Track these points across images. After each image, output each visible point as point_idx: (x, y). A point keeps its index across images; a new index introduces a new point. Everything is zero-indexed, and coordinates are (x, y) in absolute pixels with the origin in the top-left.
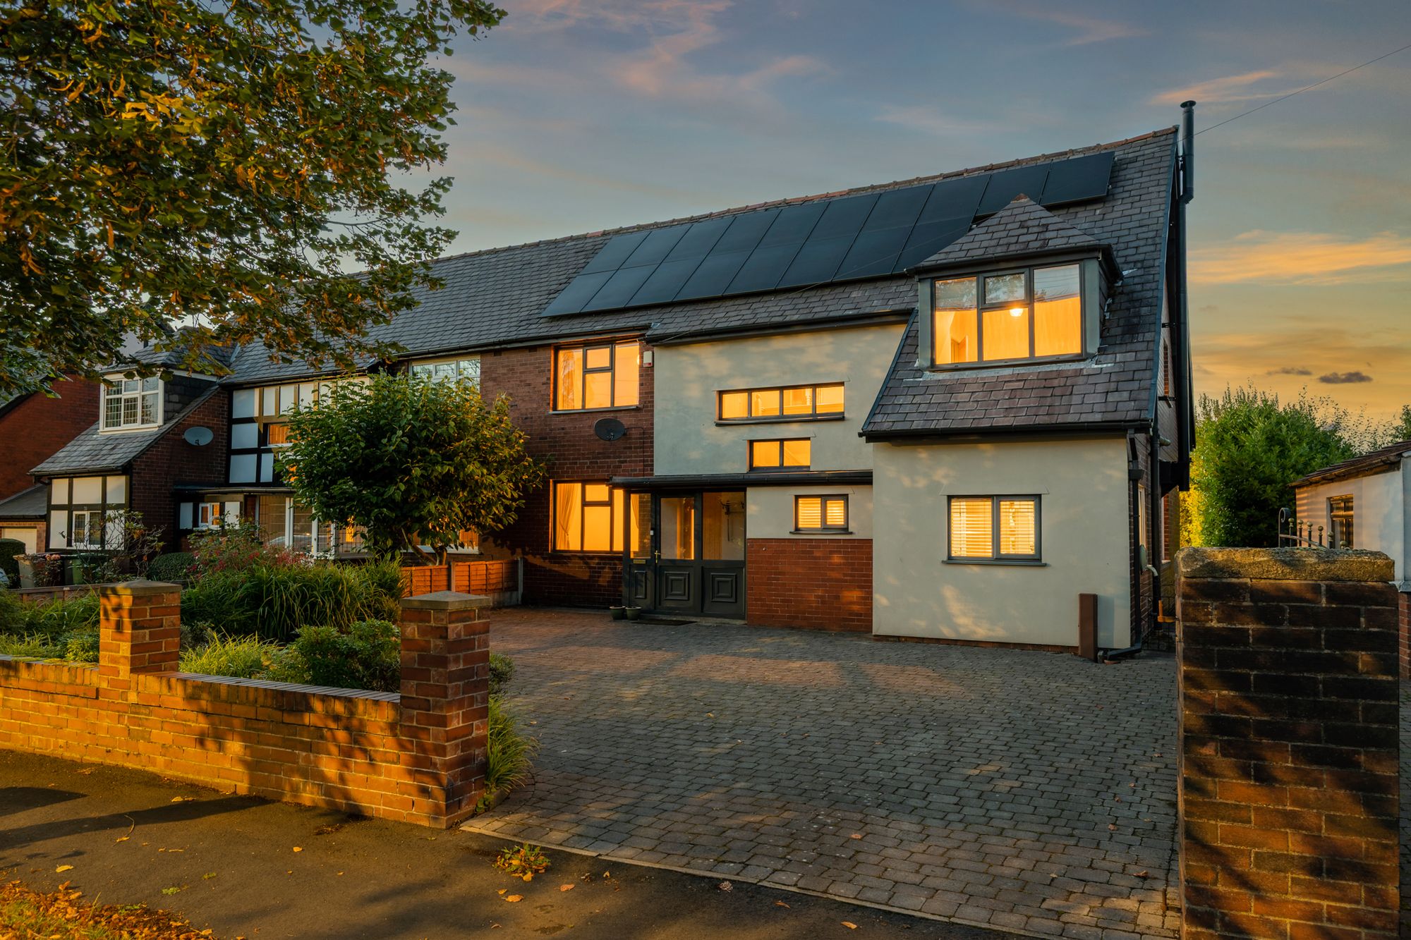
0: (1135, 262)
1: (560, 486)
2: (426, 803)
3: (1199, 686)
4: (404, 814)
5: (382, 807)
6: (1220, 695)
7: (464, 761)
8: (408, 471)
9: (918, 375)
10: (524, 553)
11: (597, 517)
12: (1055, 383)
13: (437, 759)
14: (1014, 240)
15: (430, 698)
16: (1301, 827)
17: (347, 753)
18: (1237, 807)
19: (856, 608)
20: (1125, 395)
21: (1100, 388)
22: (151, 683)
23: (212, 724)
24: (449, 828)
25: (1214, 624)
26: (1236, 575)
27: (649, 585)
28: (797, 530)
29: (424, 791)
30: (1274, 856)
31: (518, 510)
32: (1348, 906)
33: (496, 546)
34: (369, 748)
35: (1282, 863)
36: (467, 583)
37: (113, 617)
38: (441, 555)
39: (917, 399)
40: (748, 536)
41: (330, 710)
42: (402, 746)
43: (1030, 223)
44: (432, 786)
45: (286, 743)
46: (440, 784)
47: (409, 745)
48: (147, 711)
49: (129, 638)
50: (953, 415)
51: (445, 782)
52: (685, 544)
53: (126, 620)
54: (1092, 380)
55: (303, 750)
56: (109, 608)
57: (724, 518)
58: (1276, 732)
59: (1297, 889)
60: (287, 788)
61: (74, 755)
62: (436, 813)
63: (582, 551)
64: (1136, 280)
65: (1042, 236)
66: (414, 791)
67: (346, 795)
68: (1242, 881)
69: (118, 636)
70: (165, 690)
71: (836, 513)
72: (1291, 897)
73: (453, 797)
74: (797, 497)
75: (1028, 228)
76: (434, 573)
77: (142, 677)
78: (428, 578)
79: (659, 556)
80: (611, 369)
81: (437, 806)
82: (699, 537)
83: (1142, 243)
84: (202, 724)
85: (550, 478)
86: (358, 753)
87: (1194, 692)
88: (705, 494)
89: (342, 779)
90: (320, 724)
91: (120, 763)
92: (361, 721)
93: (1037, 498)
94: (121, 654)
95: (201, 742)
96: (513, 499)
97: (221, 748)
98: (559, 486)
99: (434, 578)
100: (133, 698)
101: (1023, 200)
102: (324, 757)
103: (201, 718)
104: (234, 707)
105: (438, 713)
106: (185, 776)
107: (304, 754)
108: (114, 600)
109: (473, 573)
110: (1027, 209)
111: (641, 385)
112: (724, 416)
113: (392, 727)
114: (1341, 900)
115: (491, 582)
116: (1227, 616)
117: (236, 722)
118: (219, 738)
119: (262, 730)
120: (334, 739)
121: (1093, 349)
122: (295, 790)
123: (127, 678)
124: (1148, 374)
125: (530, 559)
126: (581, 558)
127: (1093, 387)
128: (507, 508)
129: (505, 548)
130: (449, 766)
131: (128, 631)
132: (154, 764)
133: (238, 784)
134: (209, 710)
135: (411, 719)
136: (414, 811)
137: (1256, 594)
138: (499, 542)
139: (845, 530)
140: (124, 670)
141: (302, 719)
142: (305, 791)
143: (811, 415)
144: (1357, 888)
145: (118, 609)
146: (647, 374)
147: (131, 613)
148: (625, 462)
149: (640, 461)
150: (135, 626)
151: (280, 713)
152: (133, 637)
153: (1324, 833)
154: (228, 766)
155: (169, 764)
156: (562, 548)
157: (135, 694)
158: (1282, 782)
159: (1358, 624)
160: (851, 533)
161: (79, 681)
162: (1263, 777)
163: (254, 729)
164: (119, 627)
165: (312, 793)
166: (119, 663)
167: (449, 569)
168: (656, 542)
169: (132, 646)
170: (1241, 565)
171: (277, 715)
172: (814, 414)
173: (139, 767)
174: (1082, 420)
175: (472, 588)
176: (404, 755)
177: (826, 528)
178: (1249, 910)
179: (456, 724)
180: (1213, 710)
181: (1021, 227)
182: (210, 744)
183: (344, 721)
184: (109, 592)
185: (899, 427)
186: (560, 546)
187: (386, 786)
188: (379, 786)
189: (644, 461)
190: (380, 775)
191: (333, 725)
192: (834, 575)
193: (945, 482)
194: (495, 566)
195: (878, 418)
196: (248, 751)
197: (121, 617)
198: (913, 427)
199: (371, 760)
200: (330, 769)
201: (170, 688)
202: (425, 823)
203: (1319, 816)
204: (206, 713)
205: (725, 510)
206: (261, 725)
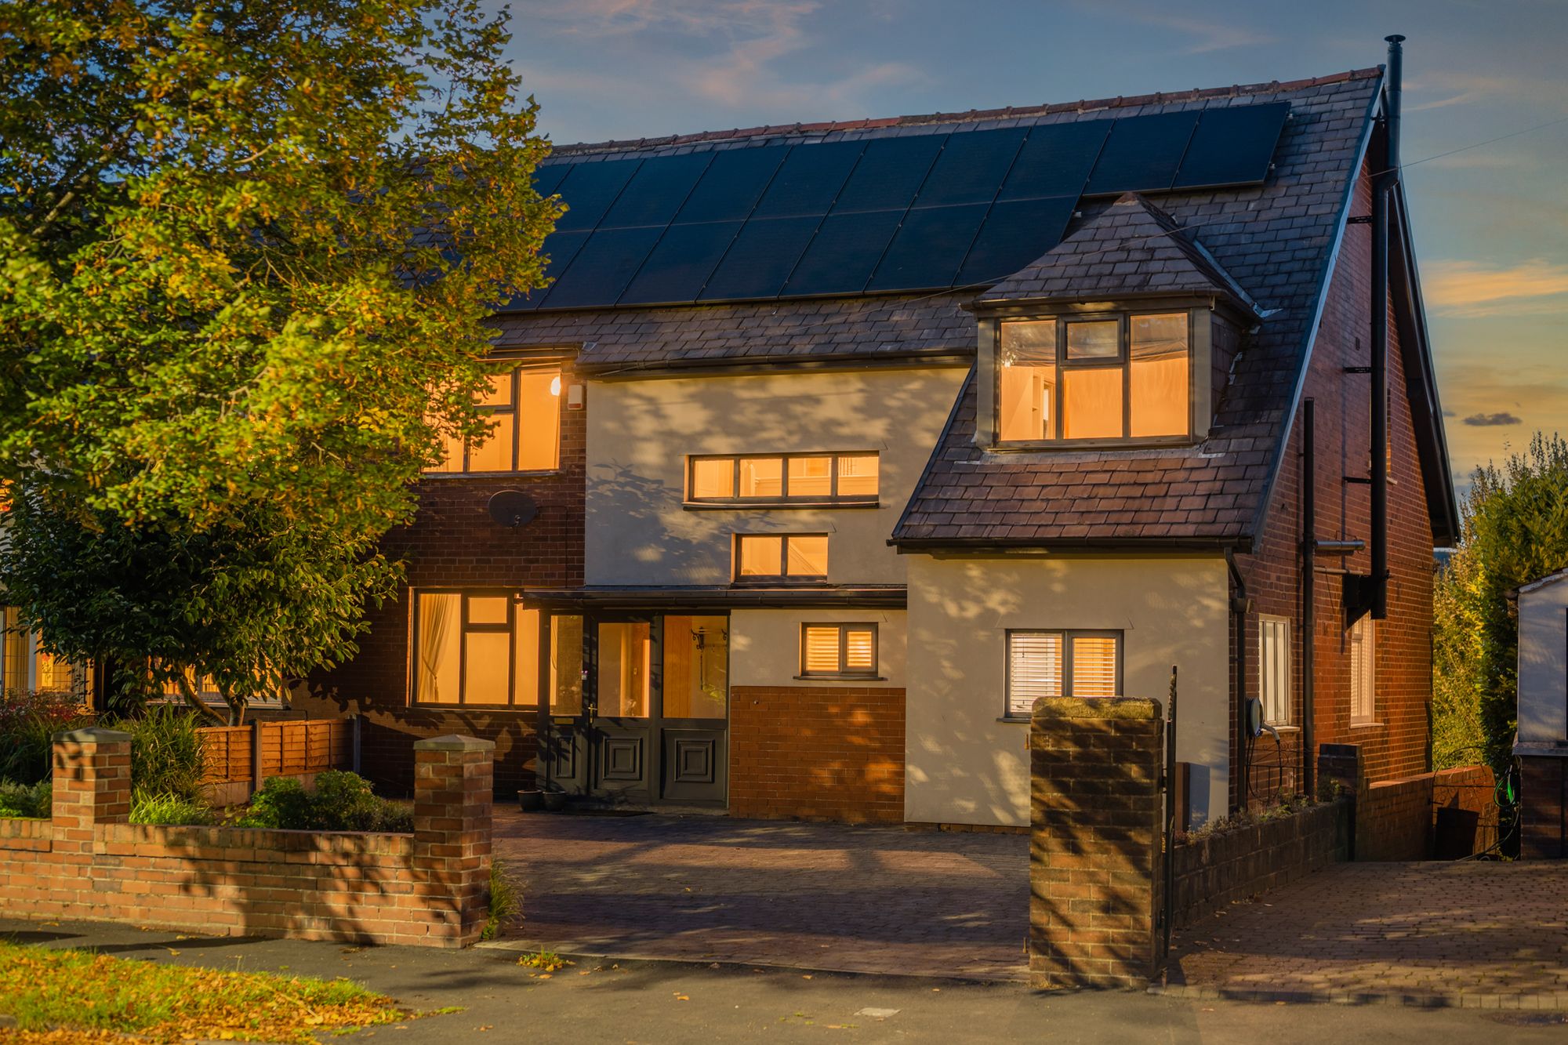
0: (1282, 298)
1: (425, 598)
2: (440, 927)
3: (1040, 790)
4: (419, 939)
5: (395, 934)
6: (1053, 795)
7: (474, 890)
8: (208, 579)
9: (974, 455)
10: (363, 707)
11: (488, 650)
12: (1149, 478)
13: (451, 886)
14: (1107, 269)
15: (446, 832)
16: (1098, 882)
17: (355, 888)
18: (1061, 871)
19: (886, 788)
20: (1230, 499)
21: (1203, 489)
22: (122, 834)
23: (200, 870)
24: (464, 947)
25: (1050, 748)
26: (1064, 714)
27: (578, 755)
28: (805, 674)
29: (439, 916)
30: (1082, 902)
31: (361, 638)
32: (1123, 931)
33: (314, 695)
34: (381, 881)
35: (1087, 906)
36: (278, 755)
37: (70, 766)
38: (236, 709)
39: (970, 494)
40: (734, 682)
41: (338, 848)
42: (415, 877)
43: (1132, 244)
44: (447, 911)
45: (286, 883)
46: (455, 908)
47: (423, 876)
48: (117, 862)
49: (93, 787)
50: (1013, 519)
51: (460, 906)
52: (634, 693)
53: (88, 768)
54: (1195, 476)
55: (307, 888)
56: (65, 755)
57: (696, 653)
58: (1083, 819)
59: (1095, 923)
60: (290, 925)
61: (18, 913)
62: (450, 937)
63: (461, 705)
64: (1279, 327)
65: (1144, 268)
66: (429, 917)
67: (356, 927)
68: (1065, 921)
69: (78, 785)
70: (140, 838)
71: (861, 648)
72: (1092, 929)
73: (467, 921)
74: (805, 625)
75: (1129, 251)
76: (232, 739)
77: (109, 827)
78: (223, 746)
79: (595, 714)
80: (513, 408)
81: (452, 928)
82: (657, 684)
83: (1297, 266)
84: (188, 870)
85: (410, 583)
86: (368, 887)
87: (1037, 795)
88: (666, 617)
89: (351, 912)
90: (327, 862)
91: (81, 917)
92: (373, 857)
93: (1119, 634)
94: (81, 803)
95: (186, 887)
96: (351, 619)
97: (210, 892)
98: (422, 596)
99: (232, 747)
100: (99, 848)
101: (1129, 203)
102: (331, 894)
103: (186, 865)
104: (228, 851)
105: (452, 844)
106: (167, 923)
107: (309, 892)
108: (72, 748)
109: (287, 739)
110: (1134, 220)
111: (563, 438)
112: (698, 494)
113: (406, 860)
114: (1119, 927)
115: (314, 754)
116: (1058, 743)
117: (229, 866)
118: (208, 885)
119: (260, 872)
120: (343, 876)
121: (1203, 432)
122: (299, 928)
123: (89, 828)
124: (1263, 471)
125: (373, 716)
126: (461, 716)
127: (1194, 485)
128: (346, 635)
129: (329, 699)
130: (463, 892)
131: (90, 779)
132: (126, 914)
133: (232, 927)
134: (197, 855)
135: (425, 851)
136: (428, 935)
137: (1074, 728)
138: (319, 688)
139: (873, 674)
140: (86, 822)
141: (308, 858)
142: (310, 927)
143: (829, 499)
144: (1127, 918)
145: (77, 756)
146: (574, 422)
147: (94, 761)
148: (537, 561)
149: (561, 561)
150: (99, 775)
151: (282, 854)
152: (97, 786)
153: (1111, 884)
154: (219, 910)
155: (143, 914)
156: (427, 700)
157: (103, 844)
158: (1087, 853)
159: (1131, 747)
160: (882, 679)
161: (24, 834)
162: (1075, 849)
163: (251, 872)
164: (78, 775)
165: (318, 928)
166: (79, 813)
167: (253, 734)
168: (591, 688)
169: (97, 795)
170: (1067, 709)
171: (279, 856)
172: (834, 497)
173: (107, 919)
174: (1171, 533)
175: (286, 764)
176: (418, 885)
177: (846, 672)
178: (1067, 940)
179: (468, 855)
180: (1048, 806)
181: (1120, 249)
182: (197, 890)
183: (355, 858)
184: (65, 739)
185: (942, 533)
186: (424, 697)
187: (399, 915)
188: (391, 915)
189: (567, 561)
190: (393, 905)
191: (341, 862)
192: (857, 740)
193: (1002, 610)
194: (320, 729)
195: (914, 521)
196: (243, 894)
197: (81, 765)
198: (960, 535)
199: (383, 892)
200: (337, 902)
201: (146, 835)
202: (441, 945)
203: (1108, 873)
204: (192, 860)
205: (697, 642)
206: (259, 867)
